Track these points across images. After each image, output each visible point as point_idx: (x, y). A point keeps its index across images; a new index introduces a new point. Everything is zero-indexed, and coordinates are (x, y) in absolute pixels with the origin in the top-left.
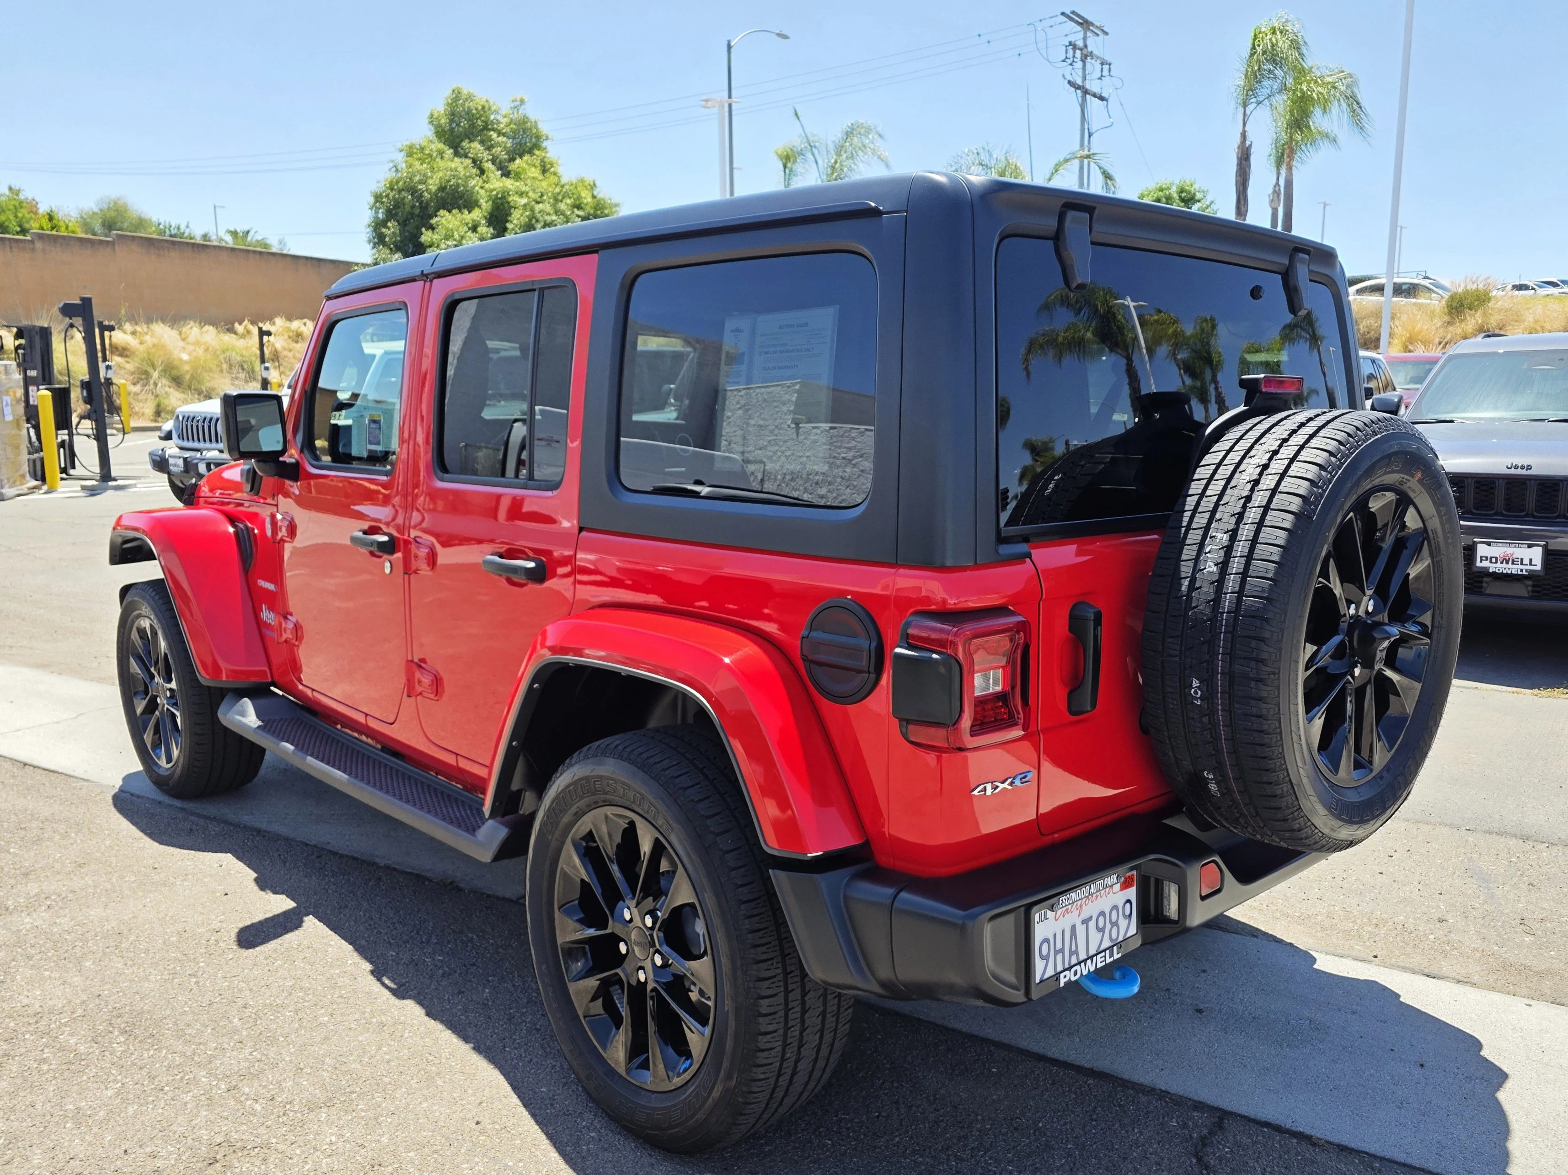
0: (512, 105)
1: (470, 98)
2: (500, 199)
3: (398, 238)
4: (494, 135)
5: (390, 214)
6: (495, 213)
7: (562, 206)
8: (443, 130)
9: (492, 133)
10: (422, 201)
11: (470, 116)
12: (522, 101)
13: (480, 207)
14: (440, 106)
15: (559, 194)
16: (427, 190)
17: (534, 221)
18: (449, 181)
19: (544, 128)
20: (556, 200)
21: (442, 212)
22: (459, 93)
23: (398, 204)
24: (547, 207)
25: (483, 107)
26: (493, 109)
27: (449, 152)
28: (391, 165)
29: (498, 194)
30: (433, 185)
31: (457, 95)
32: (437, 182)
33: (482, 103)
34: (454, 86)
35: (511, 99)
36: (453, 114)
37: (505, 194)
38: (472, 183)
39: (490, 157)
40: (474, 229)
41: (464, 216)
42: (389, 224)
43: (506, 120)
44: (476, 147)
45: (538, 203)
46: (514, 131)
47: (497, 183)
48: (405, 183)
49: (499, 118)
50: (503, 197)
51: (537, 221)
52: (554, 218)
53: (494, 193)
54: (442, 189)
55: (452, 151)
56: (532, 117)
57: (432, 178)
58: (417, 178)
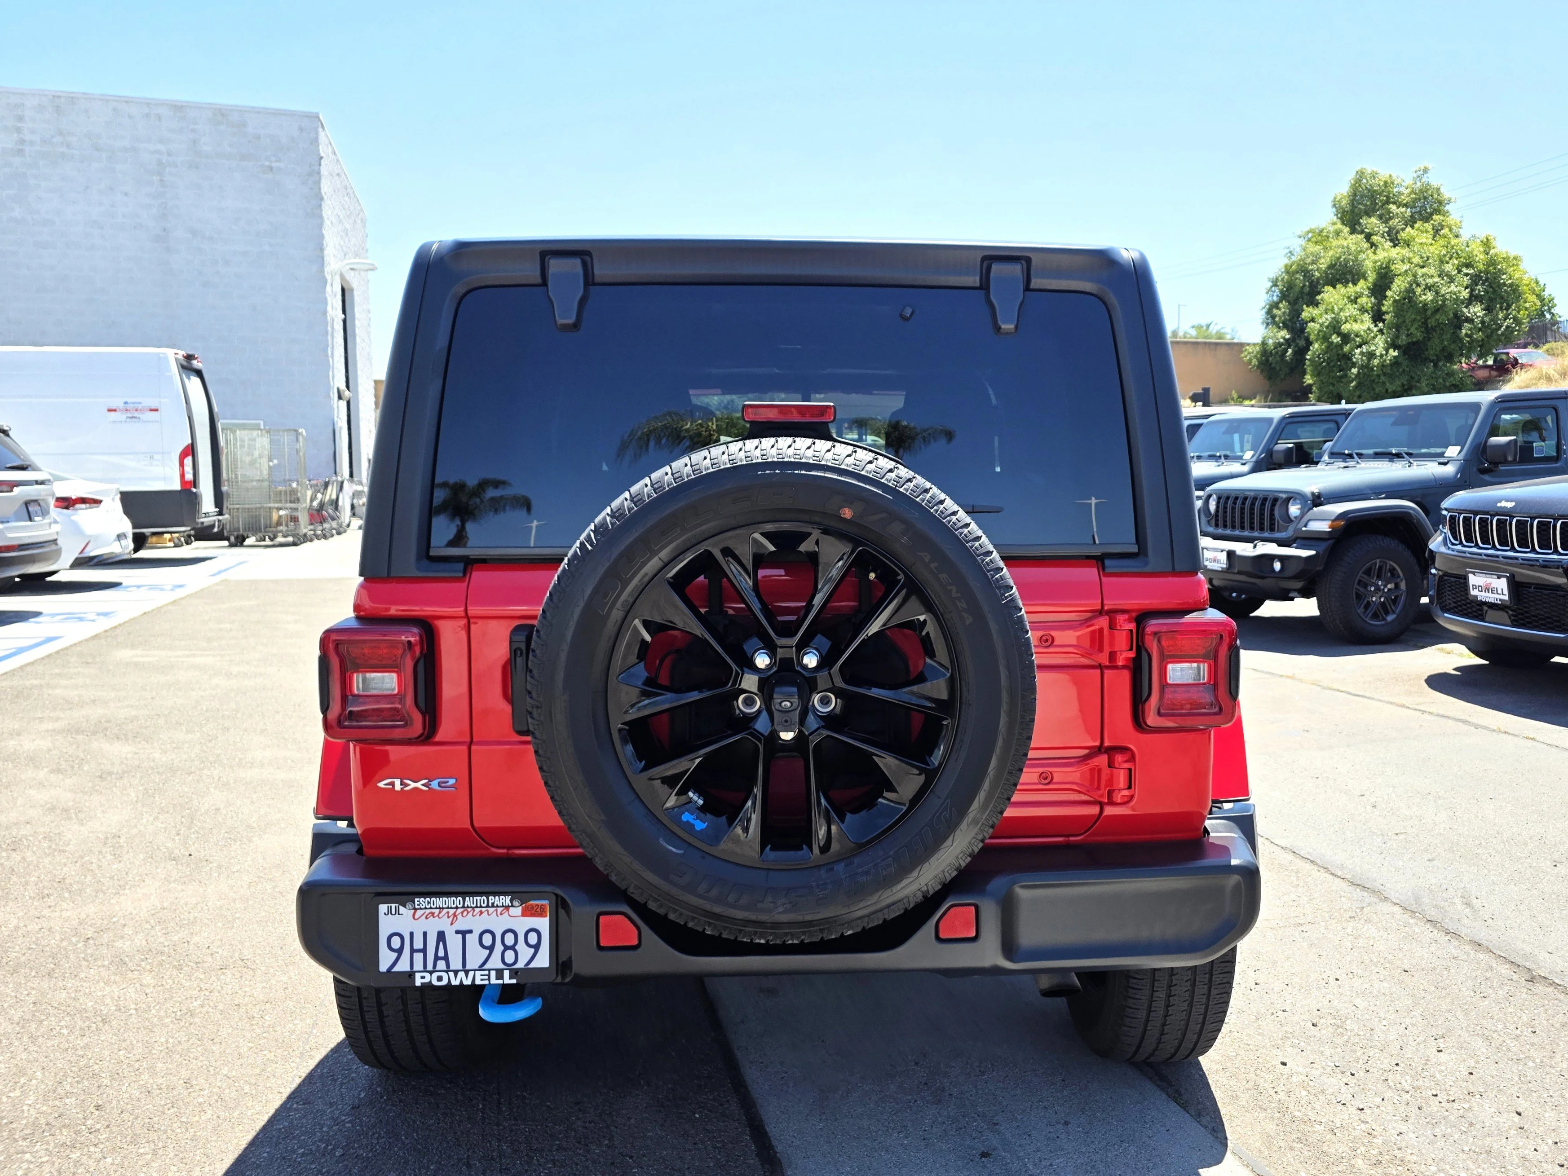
0: (1415, 175)
1: (1374, 176)
2: (1384, 268)
3: (1287, 317)
4: (1393, 207)
5: (1284, 296)
6: (1379, 283)
7: (1448, 268)
8: (1344, 211)
9: (1391, 206)
10: (1313, 281)
11: (1372, 194)
12: (1426, 170)
13: (1366, 279)
14: (1343, 189)
15: (1445, 255)
16: (1317, 270)
17: (1414, 286)
18: (1340, 257)
19: (1446, 193)
20: (1442, 262)
21: (1326, 288)
22: (1363, 173)
23: (1290, 286)
24: (1432, 271)
25: (1386, 182)
26: (1396, 182)
27: (1347, 230)
28: (1287, 251)
29: (1382, 264)
30: (1323, 264)
31: (1361, 174)
32: (1328, 259)
33: (1384, 179)
34: (1359, 168)
35: (1414, 170)
36: (1355, 195)
37: (1391, 261)
38: (1362, 256)
39: (1387, 229)
40: (1354, 301)
41: (1348, 289)
42: (1281, 305)
43: (1408, 190)
44: (1372, 222)
45: (1423, 267)
46: (1415, 201)
47: (1386, 252)
48: (1298, 265)
49: (1402, 190)
50: (1388, 267)
51: (1418, 285)
52: (1436, 279)
53: (1379, 264)
54: (1331, 266)
55: (1348, 229)
56: (1434, 183)
57: (1324, 257)
58: (1309, 260)
